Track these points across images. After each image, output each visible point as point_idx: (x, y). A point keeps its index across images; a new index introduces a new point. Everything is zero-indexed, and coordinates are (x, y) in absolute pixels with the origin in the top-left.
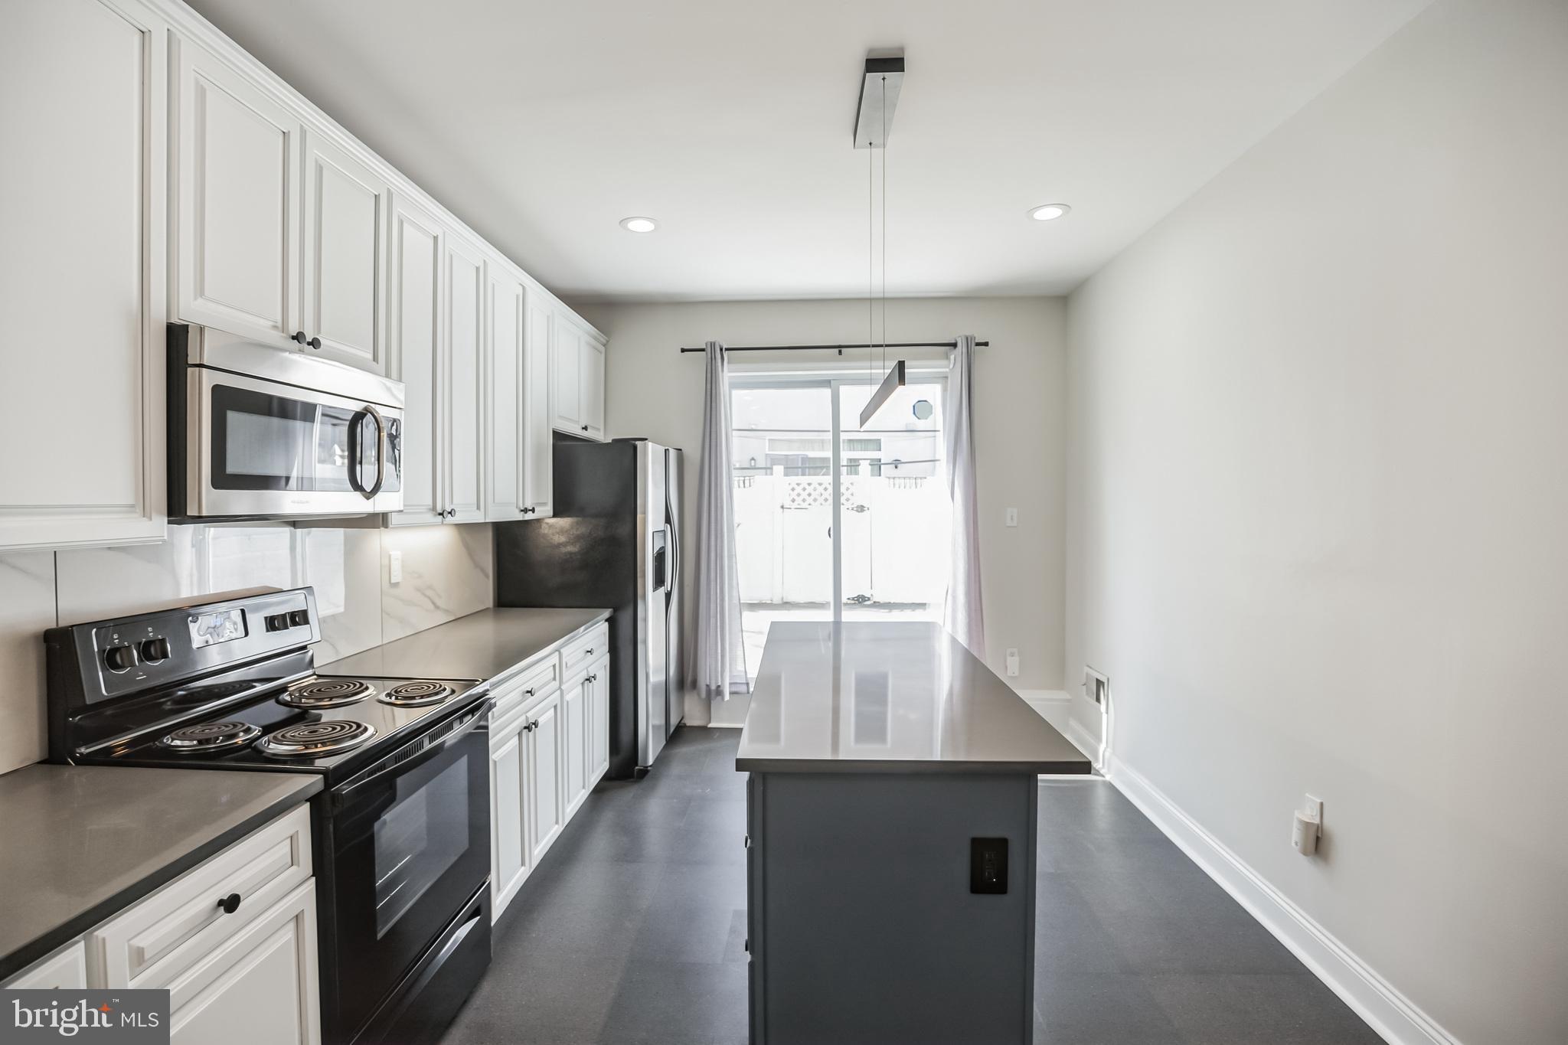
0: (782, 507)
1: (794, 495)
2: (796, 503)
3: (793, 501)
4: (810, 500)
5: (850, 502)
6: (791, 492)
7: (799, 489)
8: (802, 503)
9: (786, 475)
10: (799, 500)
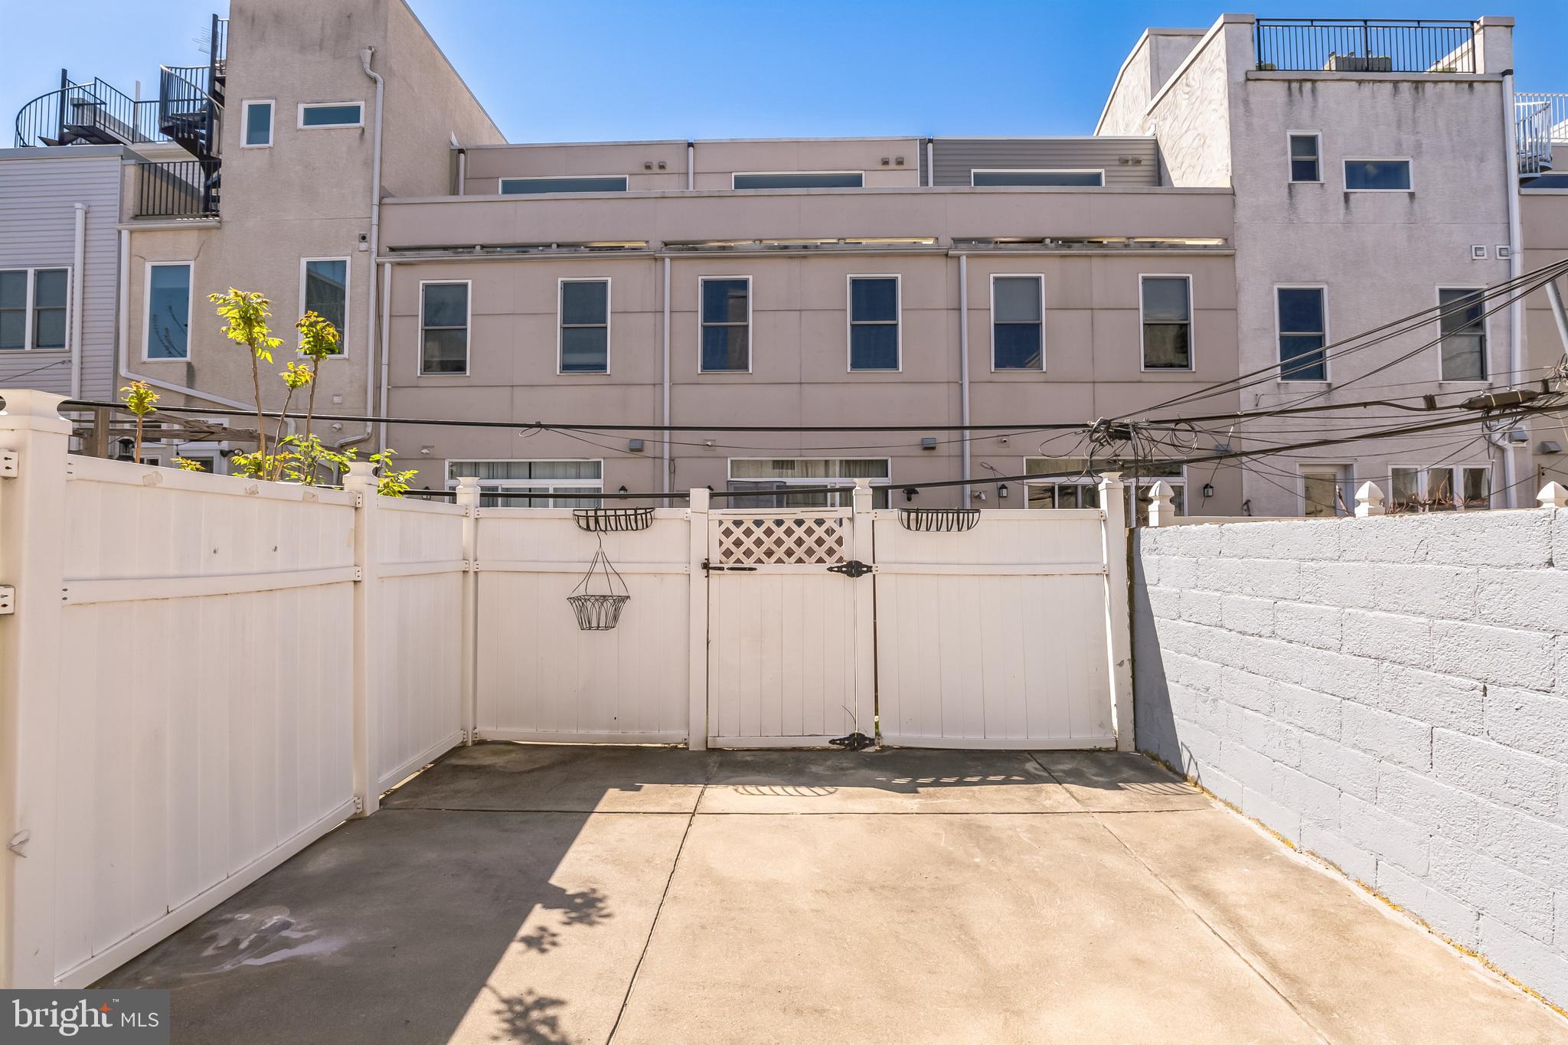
0: (706, 566)
1: (728, 543)
2: (733, 558)
3: (728, 553)
4: (759, 552)
5: (836, 557)
6: (724, 538)
7: (738, 533)
8: (743, 558)
9: (712, 506)
10: (738, 553)
